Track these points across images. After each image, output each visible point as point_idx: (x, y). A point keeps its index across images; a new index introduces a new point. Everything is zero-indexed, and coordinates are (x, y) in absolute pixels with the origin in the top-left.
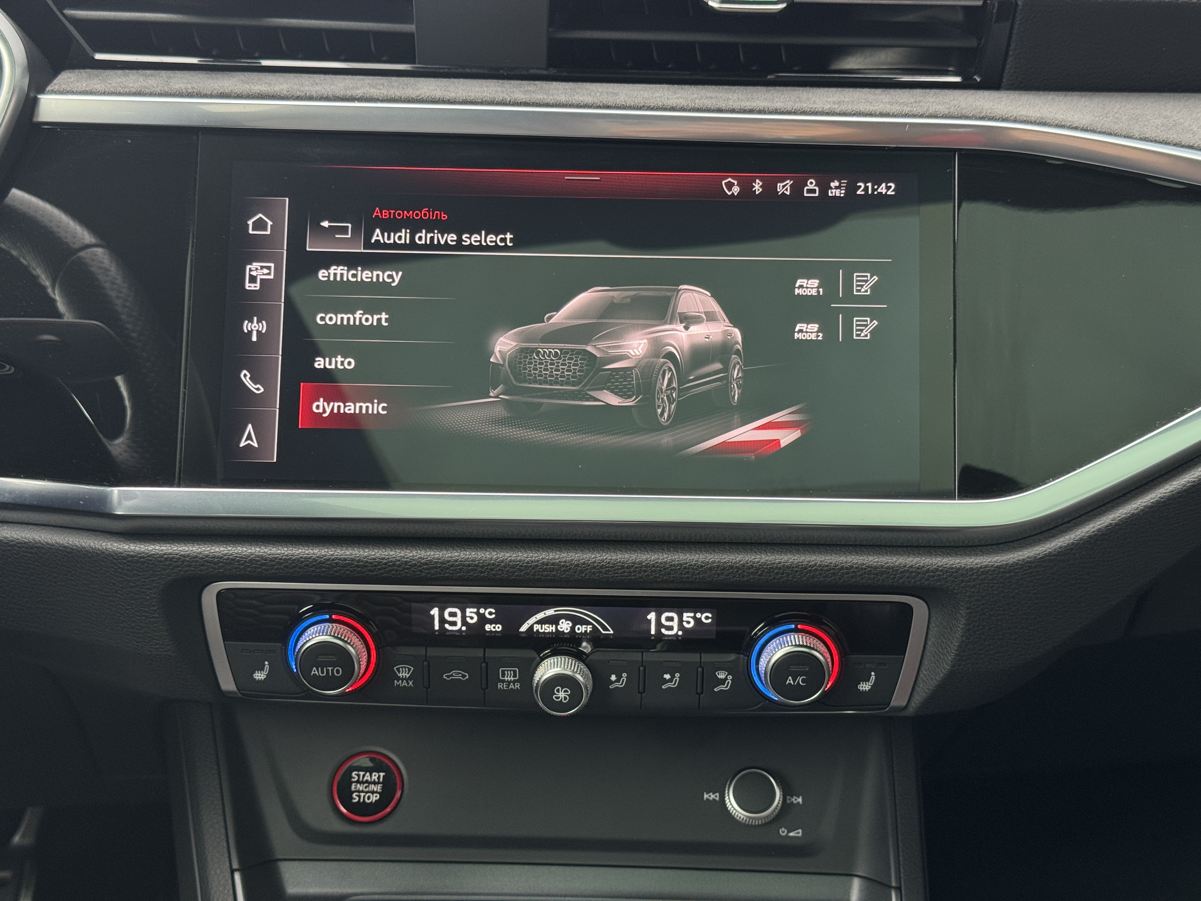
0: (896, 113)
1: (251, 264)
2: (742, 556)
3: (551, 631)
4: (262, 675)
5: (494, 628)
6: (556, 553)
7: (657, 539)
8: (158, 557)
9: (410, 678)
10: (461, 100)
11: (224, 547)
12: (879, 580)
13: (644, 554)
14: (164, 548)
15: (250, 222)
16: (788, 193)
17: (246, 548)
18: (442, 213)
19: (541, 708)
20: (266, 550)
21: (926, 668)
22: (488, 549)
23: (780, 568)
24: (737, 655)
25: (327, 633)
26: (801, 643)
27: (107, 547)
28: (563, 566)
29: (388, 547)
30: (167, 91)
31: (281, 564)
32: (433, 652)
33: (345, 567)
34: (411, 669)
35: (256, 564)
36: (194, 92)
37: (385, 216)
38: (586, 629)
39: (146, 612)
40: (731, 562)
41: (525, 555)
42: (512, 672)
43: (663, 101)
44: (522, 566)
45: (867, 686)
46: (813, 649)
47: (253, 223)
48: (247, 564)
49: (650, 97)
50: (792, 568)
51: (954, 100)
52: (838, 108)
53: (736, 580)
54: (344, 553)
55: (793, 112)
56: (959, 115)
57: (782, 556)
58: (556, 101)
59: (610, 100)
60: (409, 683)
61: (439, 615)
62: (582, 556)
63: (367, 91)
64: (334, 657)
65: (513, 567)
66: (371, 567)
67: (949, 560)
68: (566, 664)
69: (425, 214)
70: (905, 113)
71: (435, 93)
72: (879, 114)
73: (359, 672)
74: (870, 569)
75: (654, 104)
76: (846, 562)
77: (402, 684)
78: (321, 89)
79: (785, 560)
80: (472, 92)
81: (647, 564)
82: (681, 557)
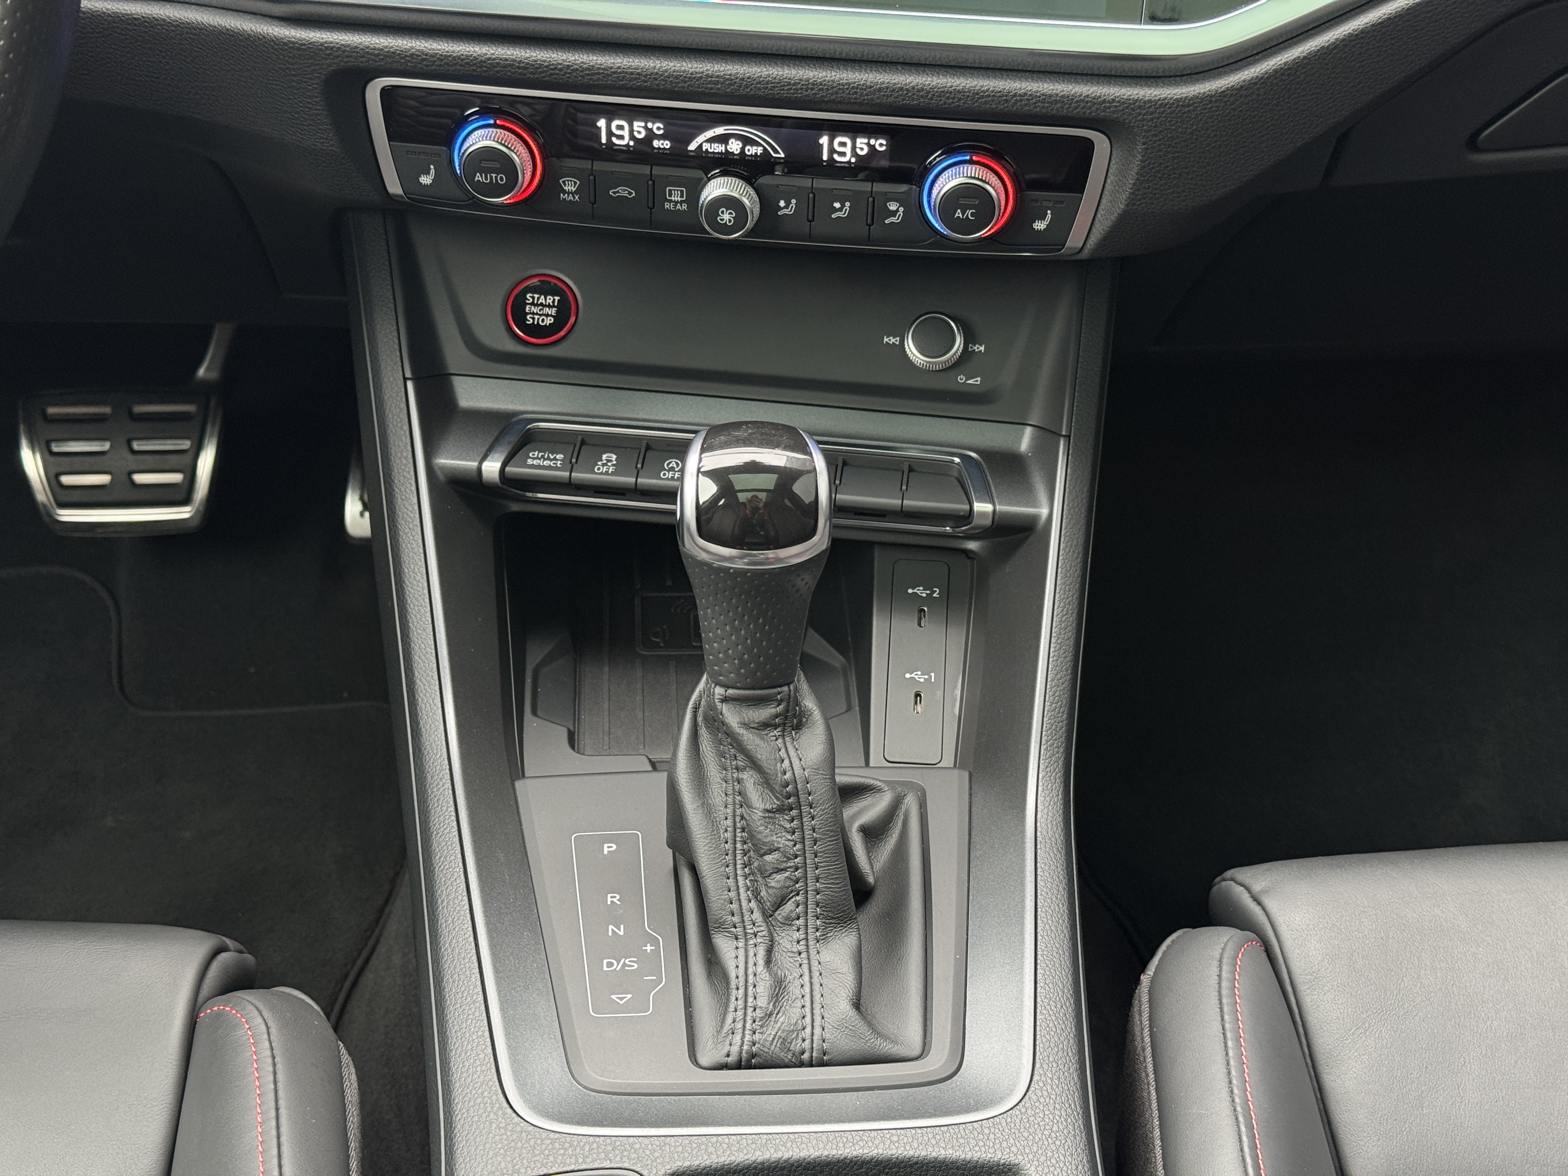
2: (913, 78)
3: (720, 151)
6: (721, 65)
7: (828, 56)
8: (319, 45)
9: (576, 192)
11: (384, 39)
12: (1052, 110)
13: (812, 71)
14: (325, 37)
17: (407, 41)
19: (707, 230)
20: (427, 45)
22: (652, 57)
23: (950, 93)
24: (910, 186)
25: (490, 137)
26: (973, 175)
27: (269, 32)
28: (728, 79)
29: (551, 49)
31: (442, 60)
32: (599, 166)
33: (505, 67)
35: (417, 59)
38: (756, 151)
39: (309, 103)
40: (902, 84)
41: (689, 65)
42: (679, 192)
44: (685, 77)
46: (985, 181)
48: (407, 59)
50: (963, 93)
53: (906, 103)
54: (505, 53)
57: (954, 79)
60: (575, 198)
61: (606, 127)
62: (748, 69)
64: (497, 163)
65: (677, 78)
66: (533, 69)
67: (1128, 91)
68: (732, 185)
73: (523, 184)
74: (1044, 97)
76: (1021, 88)
77: (568, 198)
79: (956, 84)
81: (814, 81)
82: (850, 76)
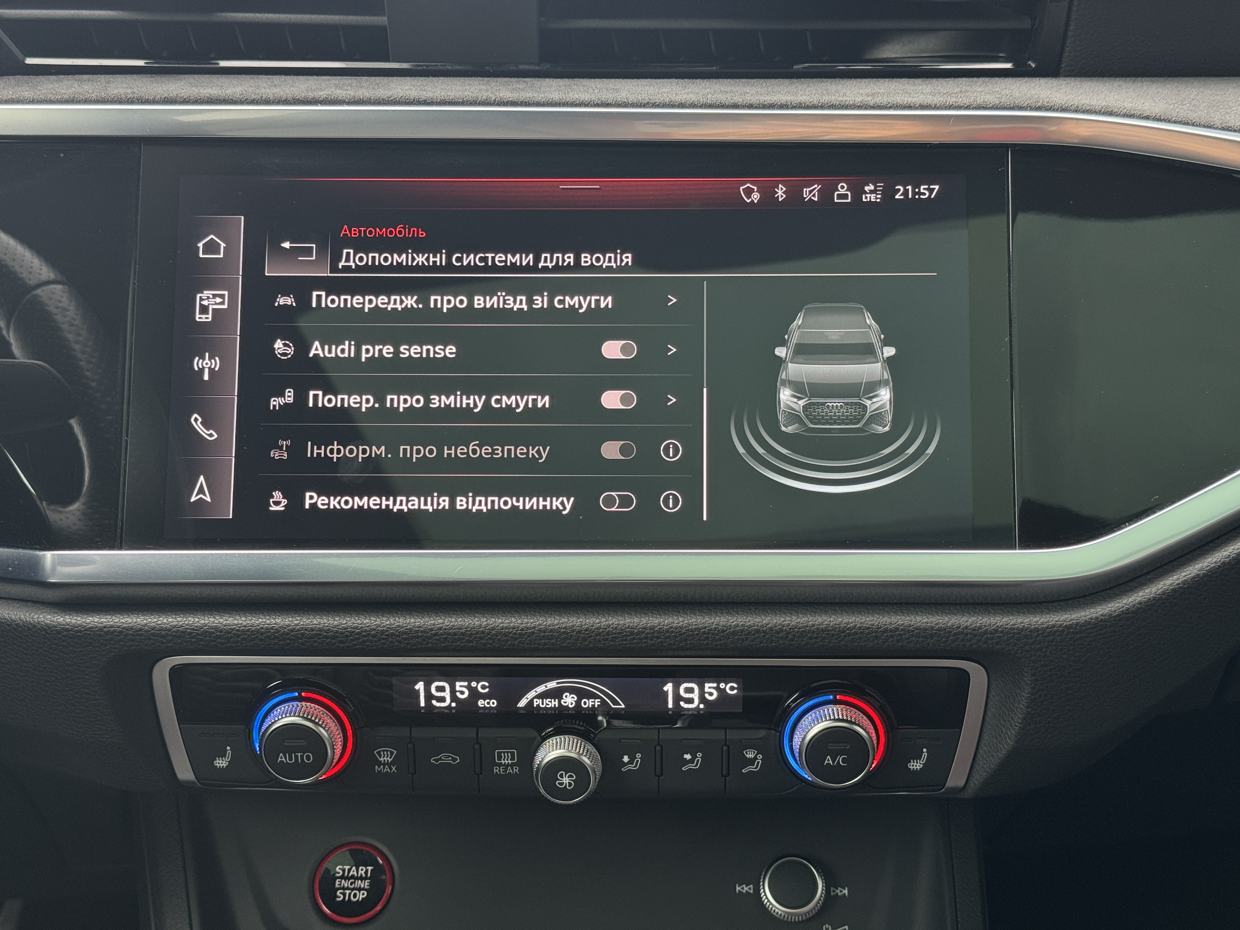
0: (938, 105)
1: (203, 293)
2: (770, 618)
3: (553, 706)
4: (224, 762)
5: (488, 703)
6: (555, 618)
7: (671, 600)
8: (97, 631)
9: (393, 763)
10: (439, 100)
11: (173, 618)
12: (928, 644)
13: (657, 618)
14: (104, 620)
15: (200, 245)
17: (198, 618)
18: (420, 230)
19: (543, 796)
20: (221, 620)
21: (987, 743)
22: (476, 615)
23: (813, 632)
24: (767, 731)
25: (295, 713)
26: (841, 717)
27: (40, 620)
28: (563, 633)
29: (362, 614)
30: (103, 96)
31: (238, 636)
32: (418, 732)
33: (311, 638)
34: (394, 752)
35: (209, 637)
36: (134, 98)
37: (355, 234)
38: (593, 703)
39: (86, 693)
40: (757, 626)
41: (519, 621)
42: (509, 754)
43: (670, 96)
44: (515, 634)
45: (919, 764)
46: (855, 723)
47: (204, 245)
48: (199, 637)
49: (656, 93)
50: (827, 631)
51: (1005, 88)
52: (871, 100)
53: (763, 646)
54: (311, 622)
55: (820, 107)
56: (1011, 106)
57: (815, 617)
58: (548, 99)
59: (610, 97)
60: (392, 769)
61: (425, 690)
62: (585, 621)
63: (332, 92)
64: (303, 741)
65: (505, 635)
66: (342, 637)
67: (1010, 620)
68: (571, 745)
69: (400, 231)
70: (949, 104)
71: (410, 93)
72: (920, 106)
73: (333, 759)
74: (918, 631)
75: (660, 101)
76: (891, 623)
77: (384, 770)
78: (280, 91)
79: (819, 622)
80: (452, 91)
81: (659, 628)
82: (699, 620)
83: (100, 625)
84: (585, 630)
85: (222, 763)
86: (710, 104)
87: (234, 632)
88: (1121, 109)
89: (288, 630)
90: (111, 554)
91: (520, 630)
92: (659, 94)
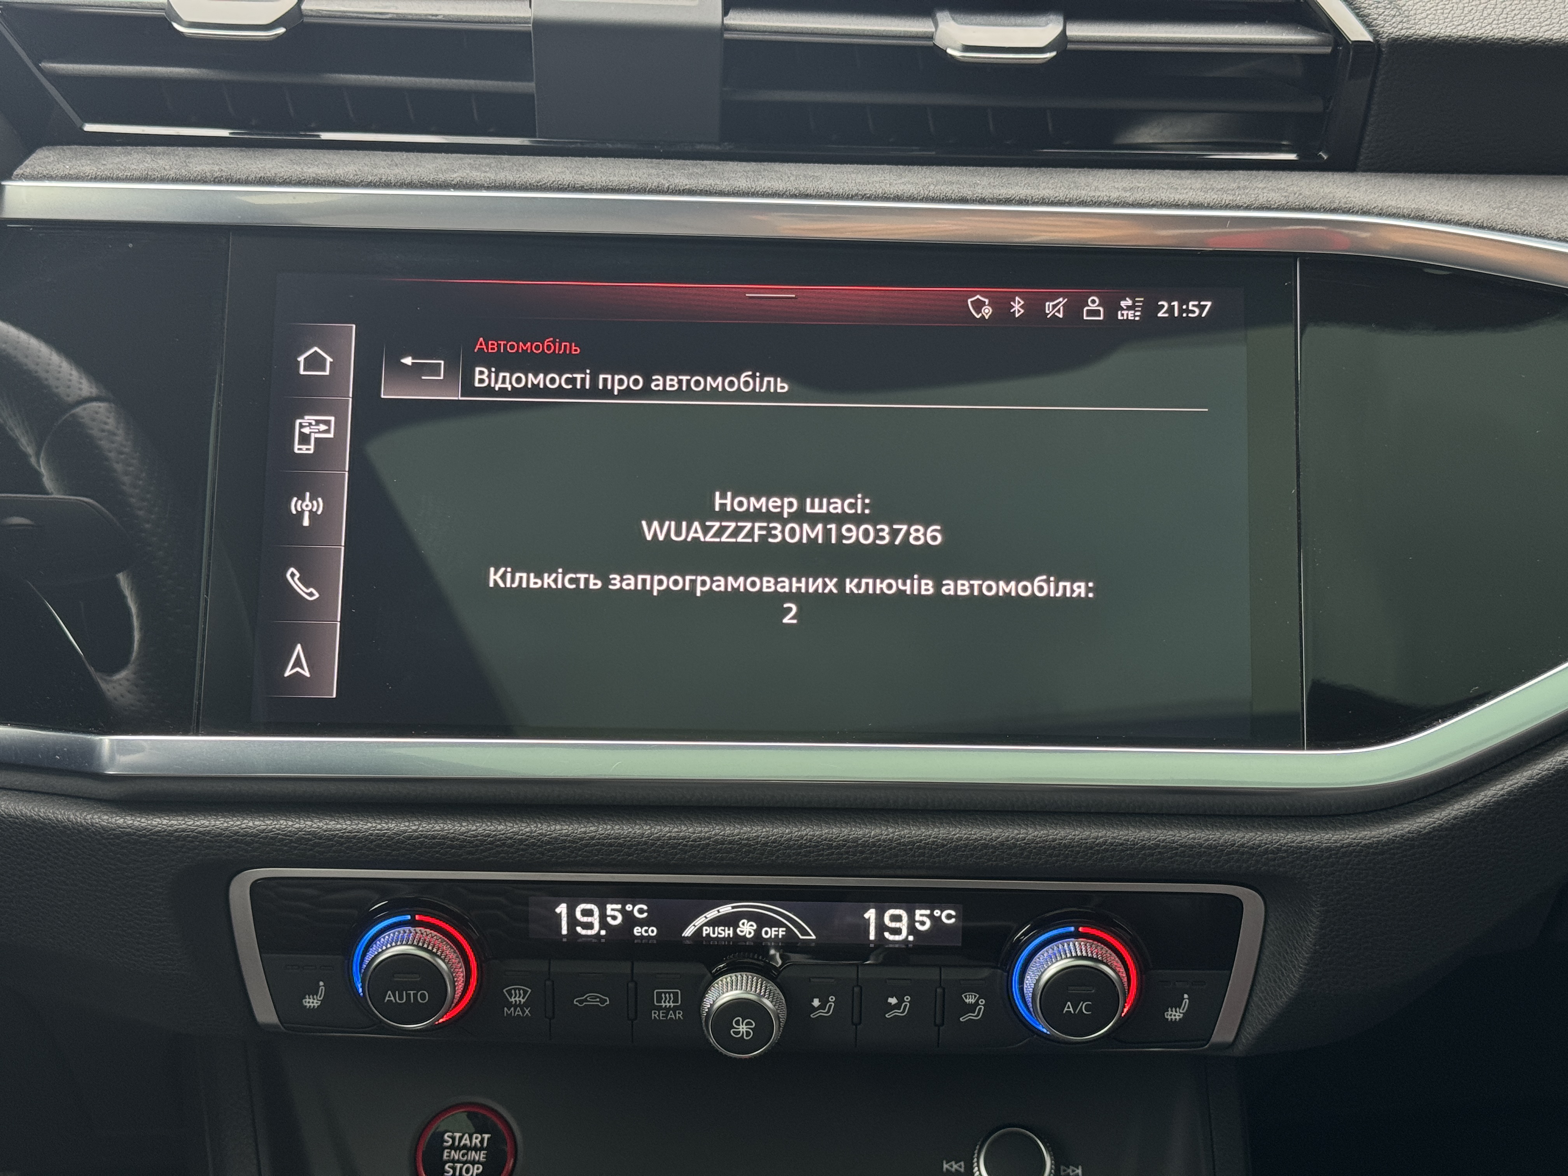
0: (1212, 204)
1: (303, 418)
2: (1001, 830)
3: (726, 936)
4: (315, 1001)
5: (646, 931)
6: (734, 826)
7: (878, 806)
8: (166, 836)
9: (526, 1005)
10: (599, 187)
11: (260, 820)
12: (1195, 865)
13: (860, 828)
14: (175, 822)
15: (301, 359)
16: (1061, 316)
17: (292, 821)
18: (573, 344)
19: (714, 1047)
20: (321, 824)
21: (1263, 988)
22: (638, 821)
23: (1054, 848)
24: (992, 970)
25: (408, 941)
26: (1084, 954)
27: (94, 821)
28: (745, 845)
29: (495, 819)
30: (184, 174)
31: (342, 844)
32: (559, 967)
33: (431, 847)
34: (528, 991)
35: (306, 845)
36: (222, 176)
37: (492, 349)
38: (777, 933)
39: (148, 913)
40: (985, 839)
41: (690, 830)
42: (672, 995)
43: (884, 187)
44: (686, 845)
45: (1178, 1014)
46: (1102, 962)
47: (305, 359)
48: (292, 844)
49: (866, 182)
50: (1071, 847)
51: (1292, 185)
52: (1130, 196)
53: (992, 864)
54: (432, 828)
55: (1067, 203)
56: (1301, 207)
57: (1056, 830)
58: (733, 188)
59: (809, 186)
60: (525, 1011)
61: (568, 913)
62: (772, 830)
63: (467, 174)
64: (418, 976)
65: (674, 847)
66: (471, 847)
67: (1297, 836)
68: (749, 985)
69: (547, 346)
70: (1225, 202)
71: (564, 177)
72: (1189, 204)
73: (454, 998)
74: (1183, 849)
75: (871, 192)
76: (1150, 839)
77: (514, 1014)
78: (402, 172)
79: (1061, 836)
80: (615, 175)
81: (864, 841)
82: (913, 832)
83: (170, 828)
84: (771, 842)
85: (313, 1003)
86: (933, 198)
87: (336, 839)
88: (1435, 213)
89: (403, 837)
90: (185, 741)
91: (692, 841)
92: (869, 183)
